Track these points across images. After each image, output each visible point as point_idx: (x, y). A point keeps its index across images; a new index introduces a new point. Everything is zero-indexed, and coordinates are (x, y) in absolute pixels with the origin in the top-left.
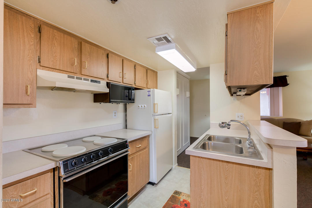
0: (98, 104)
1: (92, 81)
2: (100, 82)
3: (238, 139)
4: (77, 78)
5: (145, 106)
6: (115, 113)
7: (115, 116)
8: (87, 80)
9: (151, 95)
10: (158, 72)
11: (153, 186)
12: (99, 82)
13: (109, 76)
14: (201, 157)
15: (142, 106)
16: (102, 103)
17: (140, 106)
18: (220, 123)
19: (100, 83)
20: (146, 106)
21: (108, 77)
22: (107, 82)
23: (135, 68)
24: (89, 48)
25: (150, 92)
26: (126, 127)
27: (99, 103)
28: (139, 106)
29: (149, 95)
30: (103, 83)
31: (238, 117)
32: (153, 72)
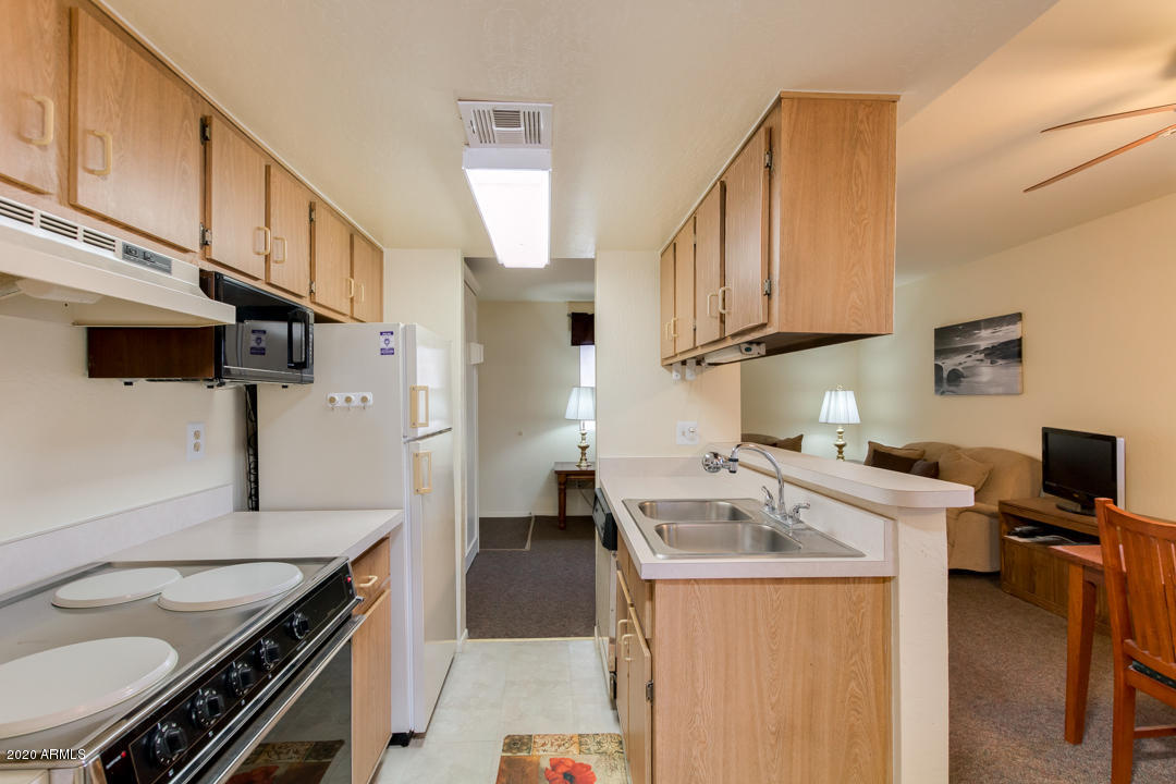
0: (112, 386)
1: (128, 251)
2: (168, 262)
3: (724, 507)
4: (49, 224)
5: (364, 399)
6: (197, 435)
7: (197, 447)
8: (105, 243)
9: (400, 351)
10: (384, 250)
11: (408, 749)
12: (166, 267)
13: (215, 238)
14: (695, 580)
15: (348, 400)
16: (141, 384)
17: (339, 398)
18: (708, 456)
19: (169, 272)
20: (370, 396)
21: (205, 244)
22: (201, 271)
23: (311, 220)
24: (120, 61)
25: (391, 338)
26: (253, 501)
27: (118, 383)
28: (332, 400)
29: (388, 352)
30: (186, 272)
31: (684, 433)
32: (370, 249)
